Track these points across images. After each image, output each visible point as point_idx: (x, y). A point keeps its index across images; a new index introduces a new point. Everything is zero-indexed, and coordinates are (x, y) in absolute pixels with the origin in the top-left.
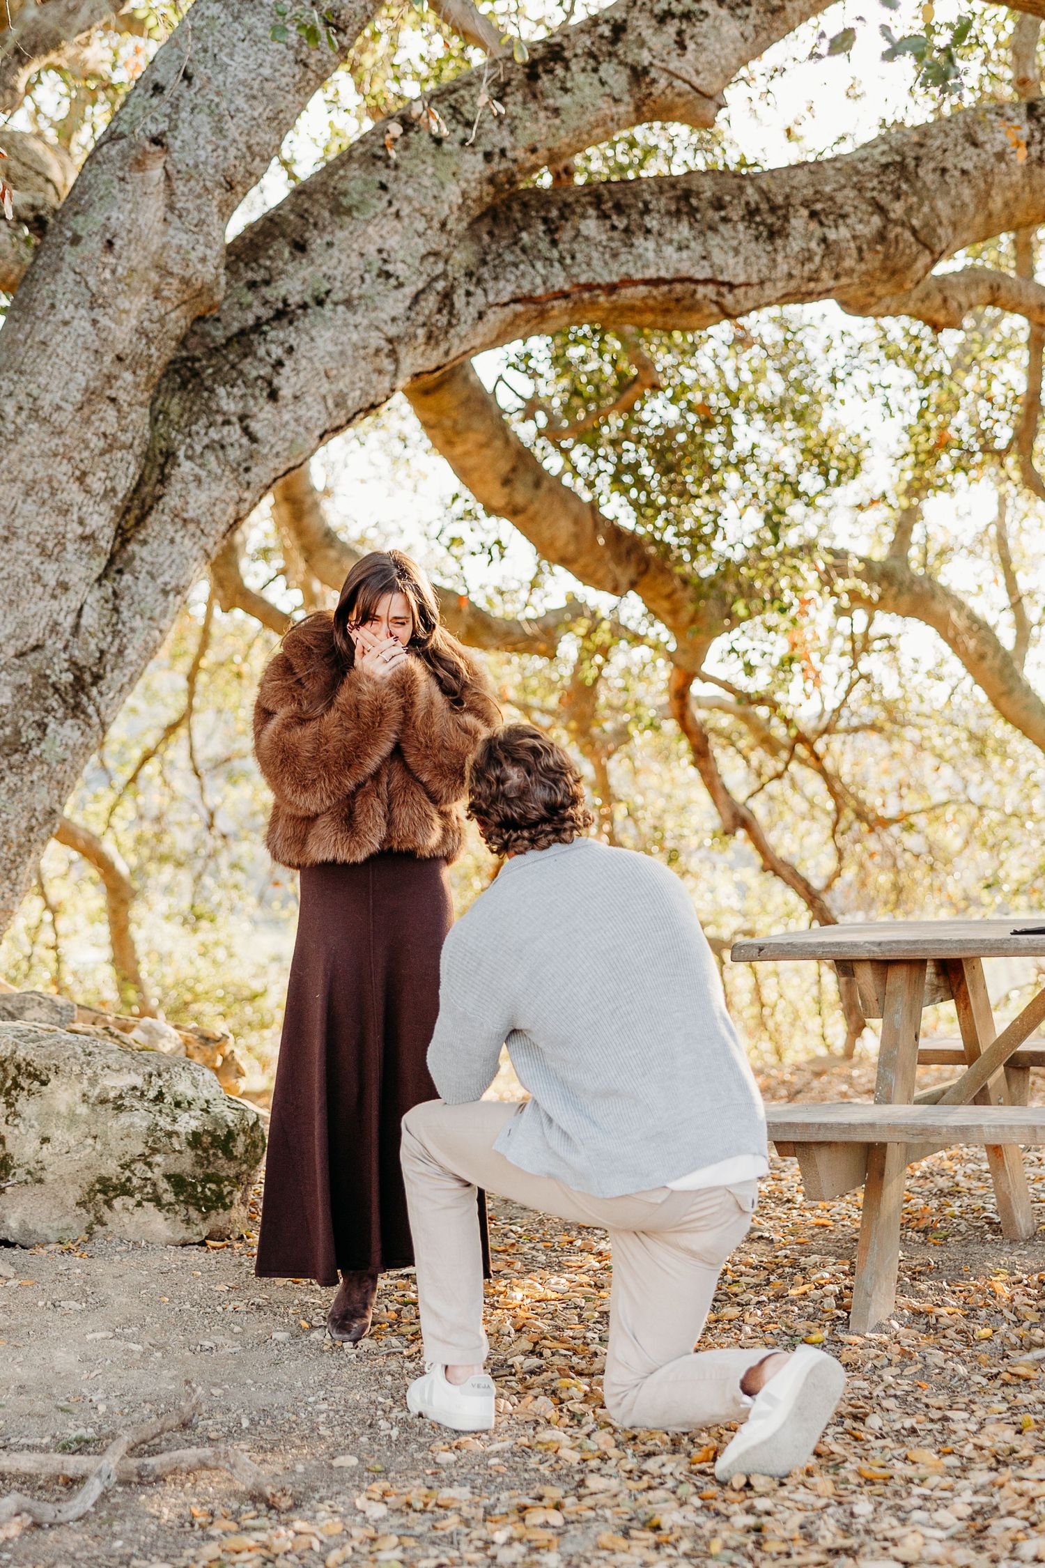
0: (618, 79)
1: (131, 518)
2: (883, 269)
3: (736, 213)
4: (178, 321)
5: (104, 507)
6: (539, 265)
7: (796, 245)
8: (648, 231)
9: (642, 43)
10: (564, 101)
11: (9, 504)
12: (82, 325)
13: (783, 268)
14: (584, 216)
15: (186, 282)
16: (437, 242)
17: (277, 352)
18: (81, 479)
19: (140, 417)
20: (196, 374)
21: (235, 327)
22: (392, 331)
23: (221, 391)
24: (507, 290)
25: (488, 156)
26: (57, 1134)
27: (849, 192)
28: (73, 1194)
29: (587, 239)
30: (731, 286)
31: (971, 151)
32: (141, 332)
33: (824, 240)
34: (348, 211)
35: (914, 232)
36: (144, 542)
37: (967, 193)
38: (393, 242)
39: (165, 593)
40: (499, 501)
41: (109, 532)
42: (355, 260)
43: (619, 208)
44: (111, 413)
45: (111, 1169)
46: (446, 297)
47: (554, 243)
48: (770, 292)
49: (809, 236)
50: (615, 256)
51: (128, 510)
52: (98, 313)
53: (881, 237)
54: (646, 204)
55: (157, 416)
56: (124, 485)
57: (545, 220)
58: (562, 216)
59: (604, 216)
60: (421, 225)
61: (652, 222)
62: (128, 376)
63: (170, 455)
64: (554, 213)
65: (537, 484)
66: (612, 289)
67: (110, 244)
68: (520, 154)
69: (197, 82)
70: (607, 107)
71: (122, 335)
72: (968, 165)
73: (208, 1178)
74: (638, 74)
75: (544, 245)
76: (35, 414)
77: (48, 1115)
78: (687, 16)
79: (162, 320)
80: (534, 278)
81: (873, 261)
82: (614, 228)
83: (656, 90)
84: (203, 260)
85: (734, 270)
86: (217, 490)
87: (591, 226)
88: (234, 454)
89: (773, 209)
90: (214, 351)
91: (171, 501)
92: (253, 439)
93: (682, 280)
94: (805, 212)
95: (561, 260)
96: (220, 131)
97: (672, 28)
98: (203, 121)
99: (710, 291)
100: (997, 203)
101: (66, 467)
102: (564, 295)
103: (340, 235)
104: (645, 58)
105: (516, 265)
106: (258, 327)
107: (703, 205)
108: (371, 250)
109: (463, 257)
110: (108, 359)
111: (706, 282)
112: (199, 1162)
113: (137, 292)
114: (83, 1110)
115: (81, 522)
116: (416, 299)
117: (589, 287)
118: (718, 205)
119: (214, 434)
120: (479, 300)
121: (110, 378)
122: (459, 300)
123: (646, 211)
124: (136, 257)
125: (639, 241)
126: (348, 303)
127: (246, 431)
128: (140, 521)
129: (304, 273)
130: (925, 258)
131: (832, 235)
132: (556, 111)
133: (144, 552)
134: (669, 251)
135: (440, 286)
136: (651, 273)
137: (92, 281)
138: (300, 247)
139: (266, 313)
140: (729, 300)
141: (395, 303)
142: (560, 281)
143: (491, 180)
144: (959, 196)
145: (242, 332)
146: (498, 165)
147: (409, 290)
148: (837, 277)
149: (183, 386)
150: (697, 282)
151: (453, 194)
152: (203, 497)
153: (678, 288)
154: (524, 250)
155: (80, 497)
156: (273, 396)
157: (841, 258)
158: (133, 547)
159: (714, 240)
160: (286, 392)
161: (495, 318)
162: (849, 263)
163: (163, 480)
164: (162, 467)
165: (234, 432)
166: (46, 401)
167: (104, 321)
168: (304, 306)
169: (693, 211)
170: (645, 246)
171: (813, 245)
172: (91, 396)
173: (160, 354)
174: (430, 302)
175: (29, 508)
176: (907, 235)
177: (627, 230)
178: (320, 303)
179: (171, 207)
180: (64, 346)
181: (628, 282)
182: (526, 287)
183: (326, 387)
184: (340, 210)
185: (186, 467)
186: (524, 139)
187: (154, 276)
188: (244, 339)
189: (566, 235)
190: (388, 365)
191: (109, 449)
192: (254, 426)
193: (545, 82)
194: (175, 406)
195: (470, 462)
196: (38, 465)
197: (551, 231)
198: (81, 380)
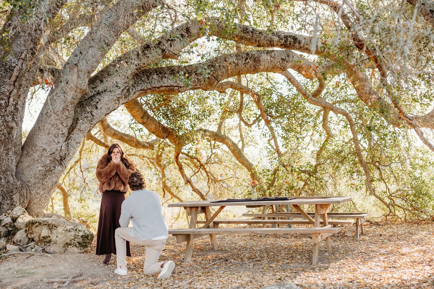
0: (160, 52)
1: (71, 130)
2: (209, 84)
4: (79, 96)
5: (66, 128)
6: (145, 84)
7: (192, 80)
8: (166, 77)
9: (164, 45)
10: (149, 55)
11: (49, 128)
12: (62, 97)
14: (154, 75)
15: (81, 89)
16: (127, 80)
17: (97, 100)
18: (62, 124)
19: (72, 112)
20: (83, 104)
21: (90, 96)
22: (118, 96)
23: (87, 107)
24: (140, 88)
25: (136, 65)
26: (59, 236)
28: (62, 245)
29: (154, 79)
30: (181, 87)
31: (225, 62)
32: (73, 98)
33: (198, 79)
34: (110, 75)
35: (214, 77)
36: (73, 134)
37: (224, 70)
38: (118, 80)
39: (77, 143)
40: (141, 121)
41: (67, 133)
42: (112, 84)
43: (160, 73)
44: (67, 112)
45: (68, 241)
46: (128, 90)
47: (148, 80)
48: (188, 88)
49: (195, 78)
50: (159, 82)
51: (70, 129)
52: (65, 95)
53: (208, 78)
54: (165, 72)
55: (75, 112)
56: (69, 124)
57: (147, 75)
58: (150, 75)
59: (157, 74)
60: (124, 77)
61: (166, 76)
62: (70, 106)
63: (78, 119)
64: (148, 74)
65: (148, 118)
66: (159, 88)
67: (67, 83)
68: (142, 65)
69: (83, 55)
70: (157, 56)
71: (69, 98)
72: (224, 65)
73: (84, 243)
74: (163, 51)
75: (146, 80)
76: (54, 112)
77: (57, 233)
78: (172, 40)
79: (77, 96)
80: (144, 86)
81: (207, 82)
82: (159, 77)
83: (166, 53)
84: (84, 85)
85: (181, 84)
86: (86, 125)
87: (155, 76)
88: (89, 118)
89: (189, 73)
90: (86, 100)
91: (78, 127)
92: (93, 116)
93: (172, 86)
94: (194, 74)
95: (149, 83)
96: (87, 63)
97: (169, 42)
98: (84, 62)
99: (177, 88)
100: (229, 72)
101: (59, 122)
102: (150, 89)
103: (109, 79)
104: (164, 48)
105: (141, 84)
106: (94, 96)
107: (176, 72)
108: (115, 82)
109: (131, 82)
110: (67, 103)
111: (176, 86)
112: (83, 240)
113: (72, 91)
114: (63, 232)
115: (62, 131)
116: (123, 90)
117: (155, 87)
118: (178, 72)
119: (86, 115)
120: (134, 90)
121: (67, 106)
122: (131, 90)
123: (165, 73)
124: (72, 85)
126: (110, 91)
127: (92, 114)
128: (72, 131)
129: (103, 86)
130: (216, 82)
131: (199, 78)
132: (148, 57)
133: (73, 136)
134: (169, 81)
135: (127, 88)
136: (166, 85)
137: (64, 89)
138: (102, 81)
139: (95, 93)
140: (180, 90)
141: (119, 91)
142: (149, 86)
143: (137, 69)
144: (222, 71)
145: (91, 96)
146: (138, 67)
147: (121, 89)
148: (200, 85)
149: (80, 106)
150: (174, 86)
151: (129, 72)
152: (84, 126)
153: (171, 87)
154: (143, 81)
155: (61, 127)
156: (97, 108)
157: (201, 82)
158: (71, 135)
159: (177, 79)
160: (99, 107)
161: (137, 93)
162: (202, 83)
163: (77, 123)
164: (76, 121)
165: (90, 115)
166: (56, 110)
167: (66, 96)
168: (102, 92)
169: (174, 73)
170: (165, 80)
171: (196, 80)
172: (64, 109)
173: (76, 102)
174: (125, 91)
175: (52, 129)
176: (213, 78)
177: (162, 77)
178: (105, 91)
179: (78, 76)
180: (59, 100)
181: (162, 86)
182: (143, 87)
183: (106, 106)
184: (109, 75)
185: (81, 121)
186: (142, 62)
187: (75, 88)
188: (91, 98)
189: (151, 78)
190: (117, 102)
191: (67, 118)
192: (93, 113)
193: (146, 52)
194: (79, 110)
195: (135, 114)
196: (54, 121)
197: (147, 77)
198: (62, 106)
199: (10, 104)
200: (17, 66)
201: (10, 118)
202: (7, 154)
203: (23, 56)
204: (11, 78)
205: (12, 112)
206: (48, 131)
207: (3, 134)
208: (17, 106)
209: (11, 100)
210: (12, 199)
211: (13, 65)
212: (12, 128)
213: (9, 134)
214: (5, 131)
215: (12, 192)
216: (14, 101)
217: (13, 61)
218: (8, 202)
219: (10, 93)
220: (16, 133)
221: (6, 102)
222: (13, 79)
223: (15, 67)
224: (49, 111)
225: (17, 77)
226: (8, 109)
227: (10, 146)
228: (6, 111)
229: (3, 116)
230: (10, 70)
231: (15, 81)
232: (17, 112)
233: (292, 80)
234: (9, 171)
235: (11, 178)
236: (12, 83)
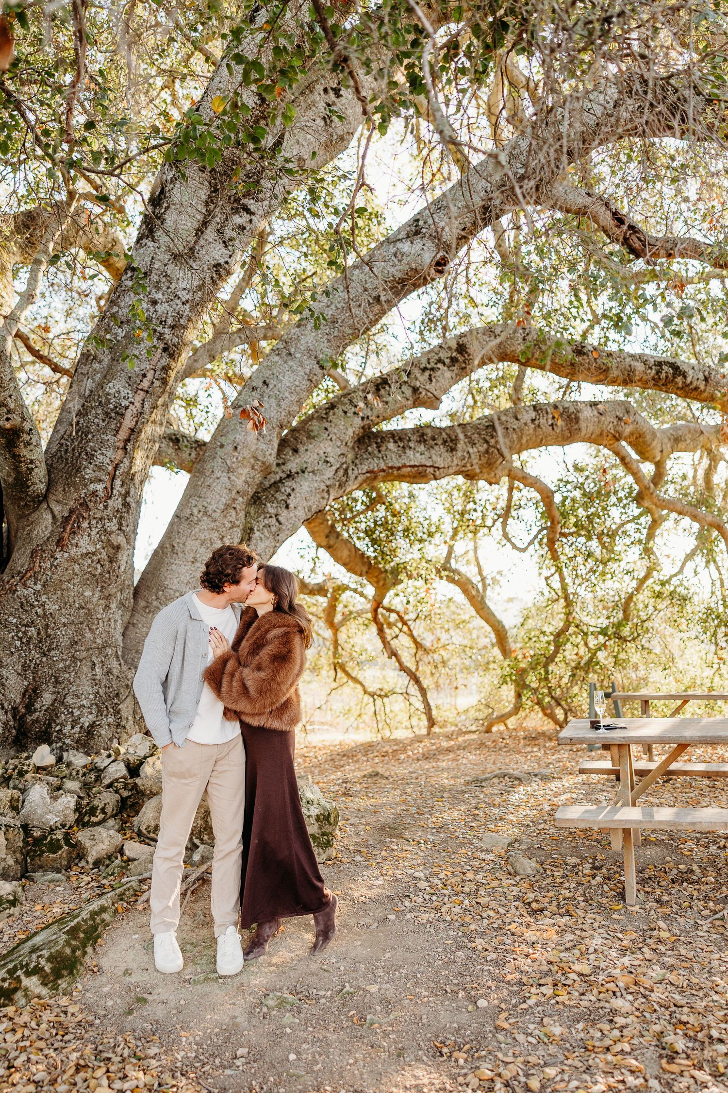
0: (408, 392)
2: (487, 463)
3: (440, 442)
4: (258, 477)
6: (375, 459)
7: (459, 454)
8: (411, 448)
9: (417, 379)
10: (390, 399)
11: (194, 549)
12: (224, 479)
13: (455, 462)
14: (389, 442)
15: (264, 463)
16: (344, 450)
17: (289, 490)
19: (242, 514)
20: (259, 498)
21: (272, 481)
22: (328, 483)
23: (269, 505)
24: (365, 468)
25: (363, 418)
27: (476, 435)
29: (390, 450)
30: (438, 468)
31: (516, 422)
32: (246, 482)
33: (468, 452)
34: (313, 438)
35: (498, 450)
37: (515, 436)
38: (329, 450)
40: (324, 543)
42: (316, 456)
43: (401, 439)
44: (233, 513)
46: (346, 470)
47: (380, 451)
48: (451, 471)
49: (464, 451)
50: (400, 456)
52: (230, 474)
53: (487, 452)
54: (409, 438)
55: (247, 514)
57: (376, 443)
58: (382, 442)
59: (395, 442)
60: (339, 443)
61: (412, 444)
62: (241, 499)
63: (252, 529)
64: (379, 441)
65: (337, 537)
66: (399, 468)
67: (236, 448)
68: (373, 418)
69: (271, 386)
70: (404, 402)
71: (240, 483)
72: (515, 427)
73: (324, 834)
74: (415, 390)
75: (376, 452)
76: (206, 513)
78: (432, 369)
79: (253, 478)
80: (375, 464)
81: (484, 460)
82: (399, 446)
83: (421, 396)
84: (271, 454)
85: (440, 463)
86: (267, 543)
87: (391, 445)
88: (273, 529)
89: (452, 441)
90: (265, 490)
92: (280, 523)
93: (422, 466)
95: (382, 458)
96: (279, 405)
97: (427, 373)
98: (273, 401)
99: (431, 470)
100: (524, 441)
101: (216, 534)
102: (383, 471)
103: (310, 446)
104: (418, 384)
105: (367, 459)
106: (281, 480)
107: (428, 438)
108: (321, 452)
109: (350, 456)
110: (234, 492)
111: (430, 466)
112: (320, 828)
113: (245, 467)
116: (336, 471)
117: (391, 468)
118: (434, 439)
119: (266, 521)
120: (356, 472)
121: (234, 500)
122: (350, 472)
123: (410, 440)
124: (246, 453)
125: (407, 451)
126: (313, 472)
127: (277, 520)
129: (298, 461)
130: (501, 459)
132: (387, 403)
134: (418, 455)
135: (344, 466)
136: (412, 463)
137: (228, 462)
138: (296, 451)
139: (284, 475)
140: (437, 473)
141: (329, 473)
142: (383, 466)
143: (363, 428)
144: (512, 437)
145: (275, 483)
146: (366, 422)
147: (334, 468)
149: (255, 503)
150: (427, 466)
151: (350, 432)
152: (263, 546)
153: (421, 468)
154: (370, 454)
156: (287, 507)
157: (474, 459)
159: (433, 452)
160: (291, 506)
161: (360, 478)
162: (476, 461)
163: (249, 539)
164: (249, 534)
165: (273, 521)
166: (210, 508)
167: (233, 478)
168: (297, 473)
169: (425, 441)
170: (410, 453)
171: (465, 454)
172: (227, 506)
173: (251, 491)
174: (341, 472)
176: (495, 451)
177: (403, 447)
178: (303, 472)
180: (217, 487)
181: (405, 466)
182: (371, 467)
183: (305, 504)
184: (310, 437)
185: (257, 534)
186: (375, 413)
187: (252, 461)
188: (276, 485)
189: (383, 448)
190: (326, 496)
191: (232, 527)
192: (280, 518)
193: (382, 392)
194: (252, 511)
195: (316, 529)
196: (206, 533)
197: (378, 447)
198: (224, 500)
199: (115, 492)
200: (131, 407)
201: (113, 526)
202: (107, 607)
203: (145, 384)
204: (117, 432)
205: (118, 511)
206: (192, 555)
207: (99, 562)
208: (128, 499)
209: (118, 482)
210: (118, 712)
211: (125, 403)
212: (118, 548)
213: (111, 562)
214: (104, 556)
215: (117, 695)
216: (122, 485)
217: (123, 394)
218: (110, 720)
219: (116, 468)
220: (125, 558)
221: (106, 488)
222: (123, 434)
223: (127, 408)
224: (195, 511)
225: (132, 430)
226: (110, 502)
227: (112, 589)
228: (106, 507)
229: (101, 519)
230: (117, 413)
231: (128, 440)
232: (128, 512)
233: (627, 460)
234: (110, 646)
235: (114, 664)
236: (121, 445)
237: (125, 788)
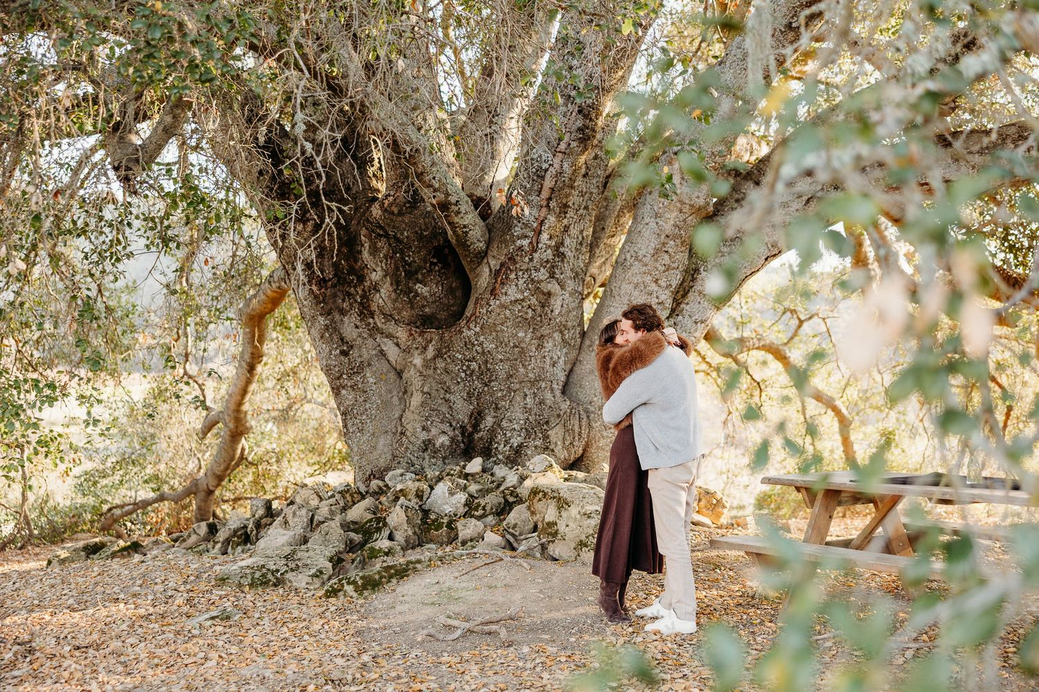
1: (679, 295)
4: (693, 220)
5: (667, 292)
11: (629, 292)
12: (653, 225)
15: (692, 206)
18: (656, 281)
19: (682, 256)
32: (676, 226)
36: (688, 304)
39: (696, 323)
41: (670, 301)
44: (666, 257)
51: (678, 292)
52: (658, 220)
55: (691, 255)
56: (675, 283)
62: (672, 243)
63: (696, 270)
71: (668, 227)
76: (636, 258)
79: (684, 220)
84: (698, 197)
91: (697, 287)
101: (649, 278)
110: (663, 237)
113: (673, 211)
115: (657, 298)
116: (808, 201)
121: (664, 244)
128: (685, 295)
133: (687, 307)
135: (820, 195)
137: (656, 208)
138: (757, 184)
141: (797, 204)
147: (803, 198)
155: (656, 288)
158: (683, 306)
163: (693, 280)
164: (693, 275)
166: (640, 253)
167: (661, 223)
172: (657, 251)
174: (814, 202)
175: (636, 293)
179: (683, 178)
180: (646, 233)
185: (704, 274)
191: (668, 270)
196: (639, 277)
198: (653, 245)
199: (540, 246)
200: (550, 169)
201: (543, 274)
202: (540, 347)
203: (563, 146)
204: (540, 192)
205: (547, 261)
206: (627, 298)
207: (529, 307)
208: (562, 250)
209: (545, 236)
210: (548, 437)
211: (545, 166)
212: (549, 294)
213: (543, 307)
214: (534, 301)
215: (547, 423)
216: (551, 238)
217: (544, 158)
219: (542, 223)
220: (559, 303)
221: (531, 243)
222: (545, 194)
223: (546, 170)
224: (628, 256)
225: (552, 189)
226: (536, 255)
227: (545, 330)
228: (531, 260)
229: (527, 270)
230: (538, 176)
231: (550, 199)
232: (563, 261)
234: (543, 380)
235: (549, 395)
236: (544, 203)
237: (511, 495)
